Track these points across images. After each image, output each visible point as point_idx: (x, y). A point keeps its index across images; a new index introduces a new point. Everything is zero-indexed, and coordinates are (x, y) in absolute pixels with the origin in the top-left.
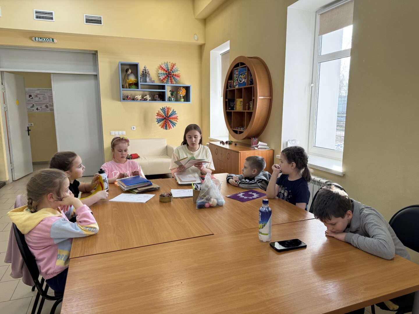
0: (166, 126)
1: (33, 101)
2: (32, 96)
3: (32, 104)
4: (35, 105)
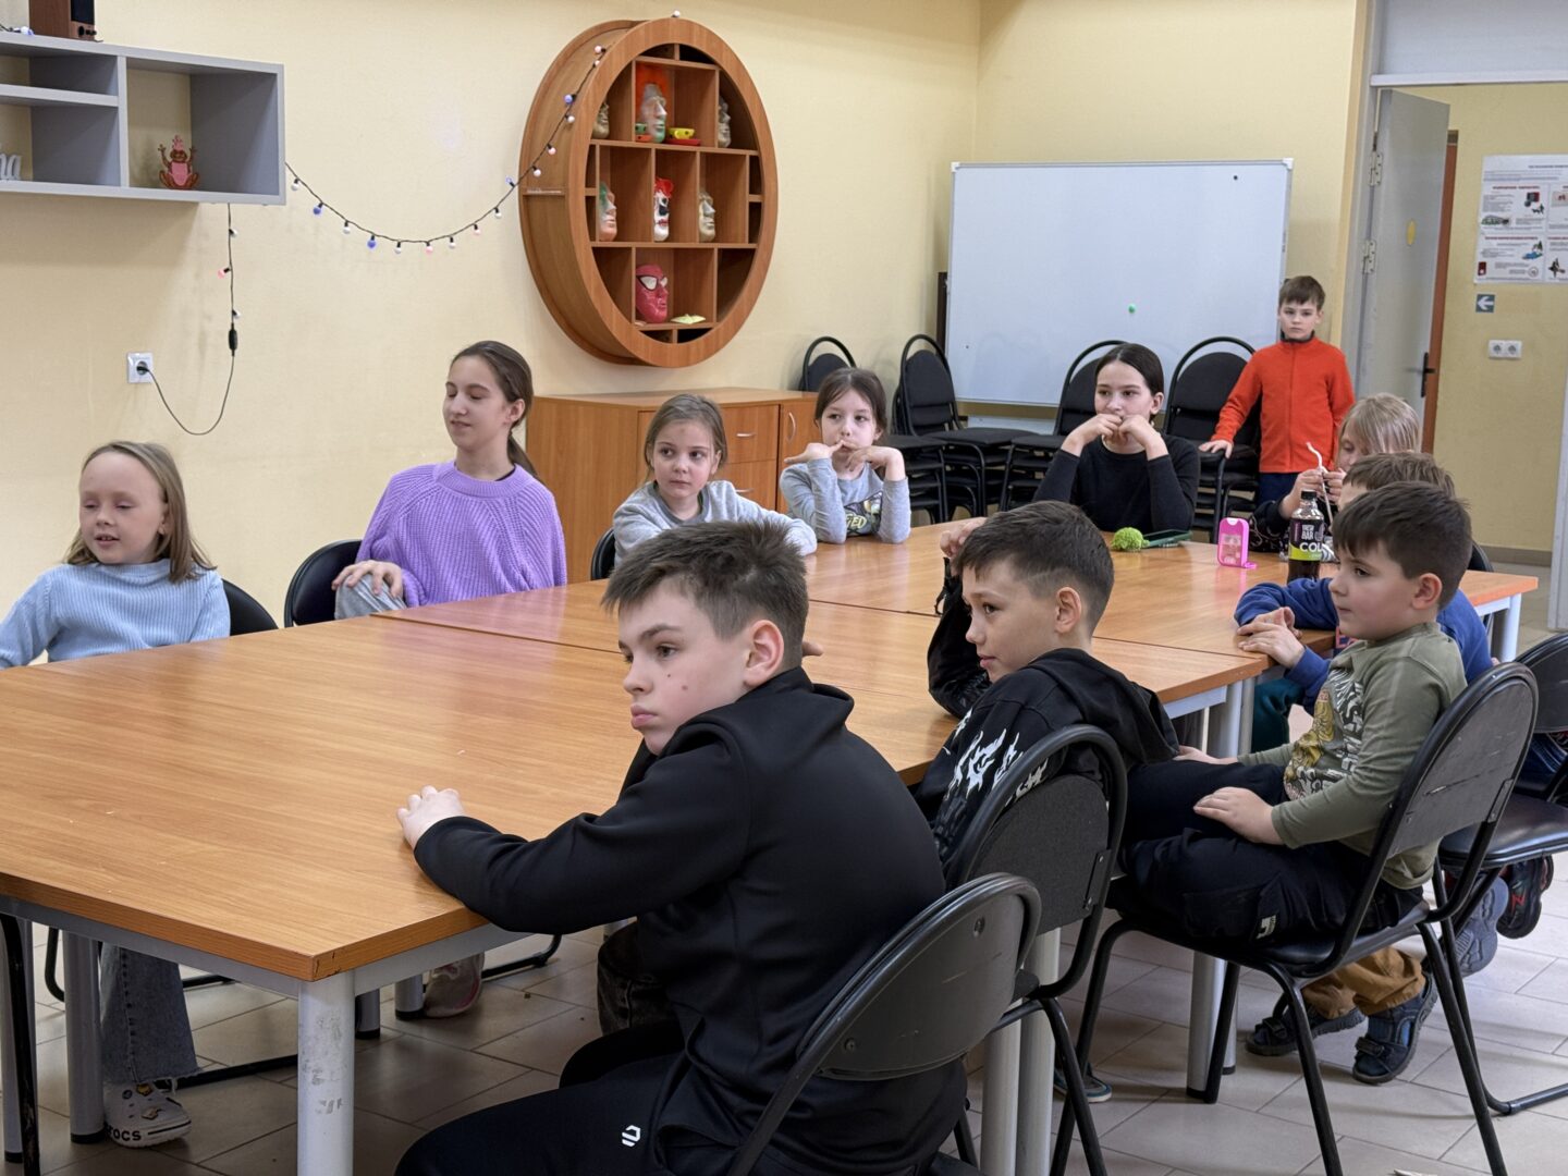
1: (1543, 223)
2: (1541, 197)
3: (1536, 238)
4: (1547, 245)
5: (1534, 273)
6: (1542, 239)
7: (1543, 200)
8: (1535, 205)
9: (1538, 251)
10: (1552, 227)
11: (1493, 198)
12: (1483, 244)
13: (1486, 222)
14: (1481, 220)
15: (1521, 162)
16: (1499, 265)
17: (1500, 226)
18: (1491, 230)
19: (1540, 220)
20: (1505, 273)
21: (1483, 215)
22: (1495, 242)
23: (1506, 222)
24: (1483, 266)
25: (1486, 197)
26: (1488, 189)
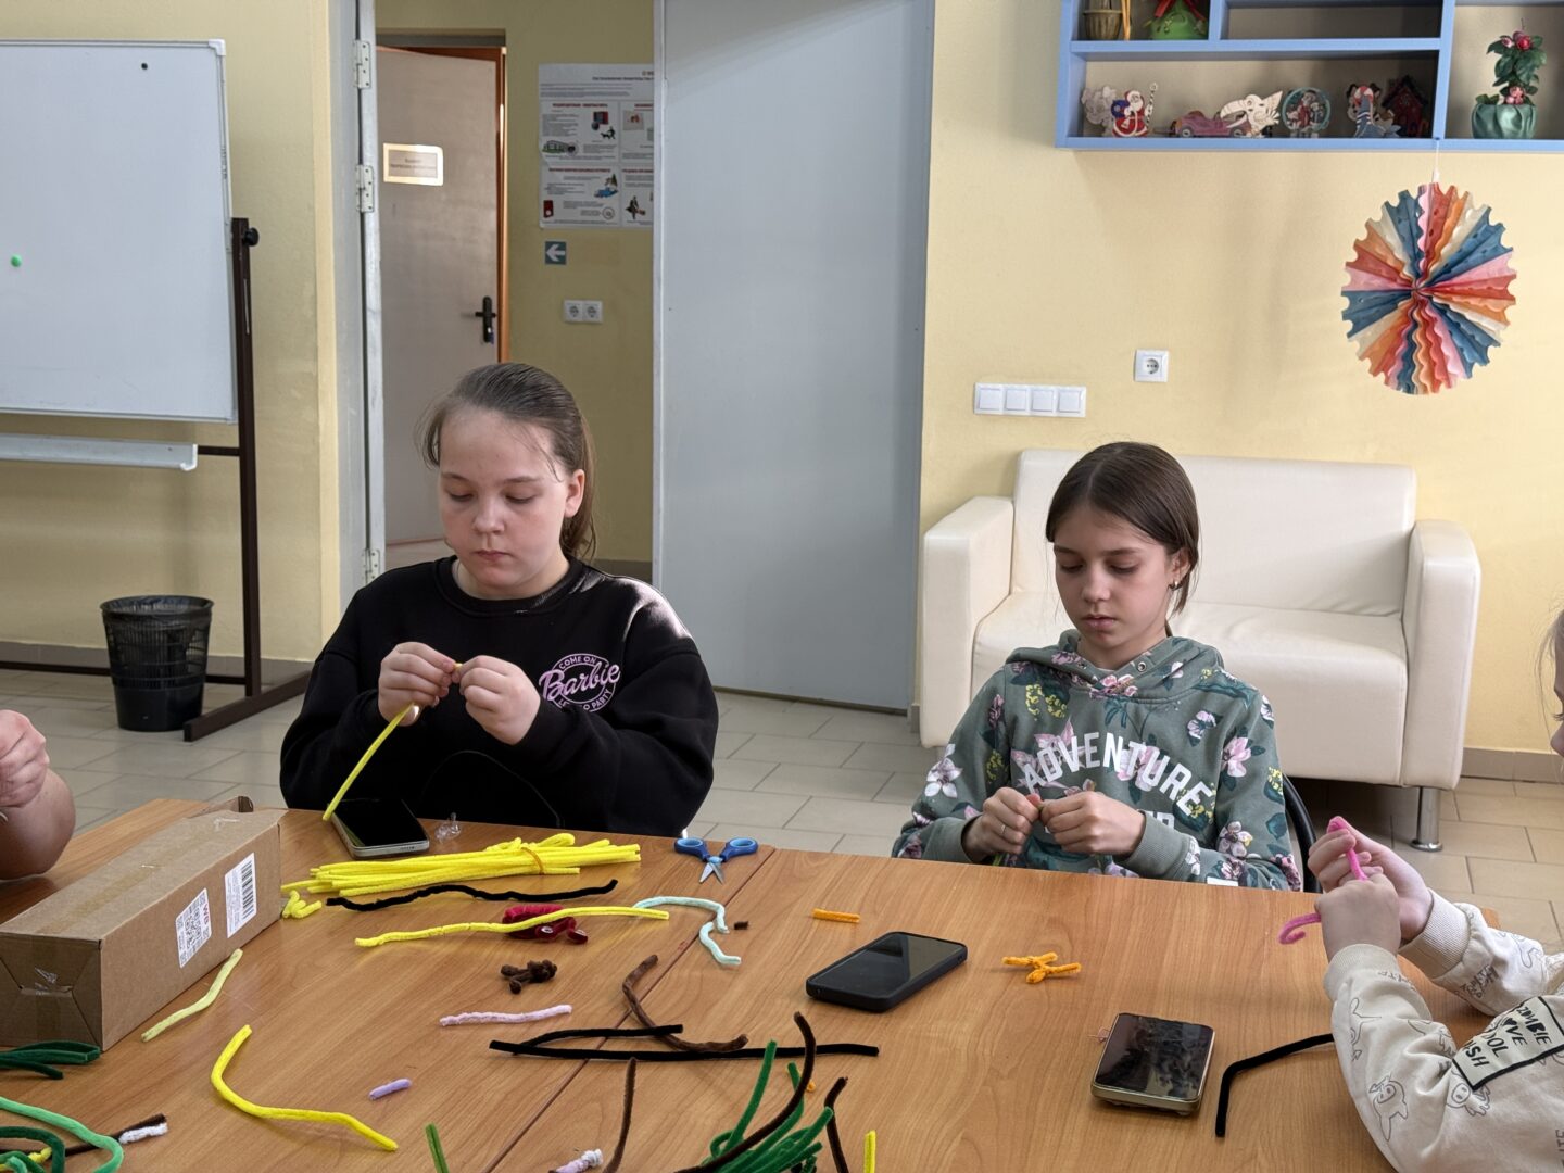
0: (1409, 363)
1: (615, 152)
2: (611, 118)
3: (609, 171)
4: (621, 179)
5: (610, 215)
6: (615, 171)
7: (613, 122)
8: (604, 129)
9: (612, 187)
10: (626, 156)
11: (554, 118)
12: (547, 178)
13: (548, 148)
14: (541, 146)
15: (584, 73)
16: (568, 205)
17: (565, 154)
18: (553, 160)
19: (611, 147)
20: (576, 214)
21: (544, 141)
22: (561, 175)
23: (571, 149)
24: (549, 205)
25: (545, 116)
26: (547, 107)
